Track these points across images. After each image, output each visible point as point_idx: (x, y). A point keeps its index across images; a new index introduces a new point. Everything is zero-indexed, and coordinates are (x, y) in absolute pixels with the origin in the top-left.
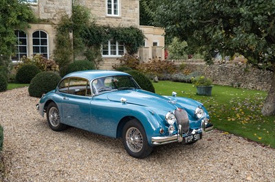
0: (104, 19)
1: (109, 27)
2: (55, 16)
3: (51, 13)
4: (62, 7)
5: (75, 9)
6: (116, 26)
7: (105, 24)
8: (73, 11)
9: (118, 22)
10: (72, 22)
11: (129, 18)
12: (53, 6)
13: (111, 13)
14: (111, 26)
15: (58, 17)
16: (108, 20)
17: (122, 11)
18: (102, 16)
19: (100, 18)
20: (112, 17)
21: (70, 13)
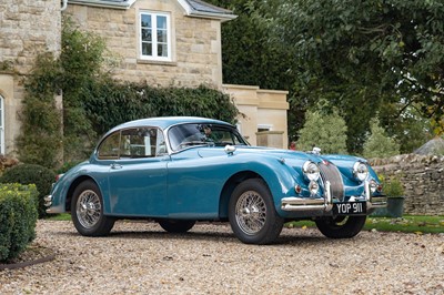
0: (133, 67)
1: (146, 87)
2: (21, 55)
3: (12, 47)
4: (37, 35)
5: (68, 40)
6: (164, 84)
7: (137, 80)
8: (64, 44)
9: (170, 75)
10: (62, 70)
11: (195, 66)
12: (17, 31)
13: (150, 53)
14: (152, 85)
15: (29, 58)
16: (143, 70)
17: (179, 48)
18: (127, 60)
19: (124, 66)
20: (152, 64)
21: (55, 49)
